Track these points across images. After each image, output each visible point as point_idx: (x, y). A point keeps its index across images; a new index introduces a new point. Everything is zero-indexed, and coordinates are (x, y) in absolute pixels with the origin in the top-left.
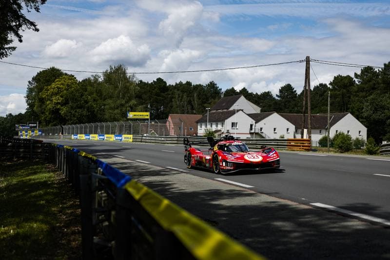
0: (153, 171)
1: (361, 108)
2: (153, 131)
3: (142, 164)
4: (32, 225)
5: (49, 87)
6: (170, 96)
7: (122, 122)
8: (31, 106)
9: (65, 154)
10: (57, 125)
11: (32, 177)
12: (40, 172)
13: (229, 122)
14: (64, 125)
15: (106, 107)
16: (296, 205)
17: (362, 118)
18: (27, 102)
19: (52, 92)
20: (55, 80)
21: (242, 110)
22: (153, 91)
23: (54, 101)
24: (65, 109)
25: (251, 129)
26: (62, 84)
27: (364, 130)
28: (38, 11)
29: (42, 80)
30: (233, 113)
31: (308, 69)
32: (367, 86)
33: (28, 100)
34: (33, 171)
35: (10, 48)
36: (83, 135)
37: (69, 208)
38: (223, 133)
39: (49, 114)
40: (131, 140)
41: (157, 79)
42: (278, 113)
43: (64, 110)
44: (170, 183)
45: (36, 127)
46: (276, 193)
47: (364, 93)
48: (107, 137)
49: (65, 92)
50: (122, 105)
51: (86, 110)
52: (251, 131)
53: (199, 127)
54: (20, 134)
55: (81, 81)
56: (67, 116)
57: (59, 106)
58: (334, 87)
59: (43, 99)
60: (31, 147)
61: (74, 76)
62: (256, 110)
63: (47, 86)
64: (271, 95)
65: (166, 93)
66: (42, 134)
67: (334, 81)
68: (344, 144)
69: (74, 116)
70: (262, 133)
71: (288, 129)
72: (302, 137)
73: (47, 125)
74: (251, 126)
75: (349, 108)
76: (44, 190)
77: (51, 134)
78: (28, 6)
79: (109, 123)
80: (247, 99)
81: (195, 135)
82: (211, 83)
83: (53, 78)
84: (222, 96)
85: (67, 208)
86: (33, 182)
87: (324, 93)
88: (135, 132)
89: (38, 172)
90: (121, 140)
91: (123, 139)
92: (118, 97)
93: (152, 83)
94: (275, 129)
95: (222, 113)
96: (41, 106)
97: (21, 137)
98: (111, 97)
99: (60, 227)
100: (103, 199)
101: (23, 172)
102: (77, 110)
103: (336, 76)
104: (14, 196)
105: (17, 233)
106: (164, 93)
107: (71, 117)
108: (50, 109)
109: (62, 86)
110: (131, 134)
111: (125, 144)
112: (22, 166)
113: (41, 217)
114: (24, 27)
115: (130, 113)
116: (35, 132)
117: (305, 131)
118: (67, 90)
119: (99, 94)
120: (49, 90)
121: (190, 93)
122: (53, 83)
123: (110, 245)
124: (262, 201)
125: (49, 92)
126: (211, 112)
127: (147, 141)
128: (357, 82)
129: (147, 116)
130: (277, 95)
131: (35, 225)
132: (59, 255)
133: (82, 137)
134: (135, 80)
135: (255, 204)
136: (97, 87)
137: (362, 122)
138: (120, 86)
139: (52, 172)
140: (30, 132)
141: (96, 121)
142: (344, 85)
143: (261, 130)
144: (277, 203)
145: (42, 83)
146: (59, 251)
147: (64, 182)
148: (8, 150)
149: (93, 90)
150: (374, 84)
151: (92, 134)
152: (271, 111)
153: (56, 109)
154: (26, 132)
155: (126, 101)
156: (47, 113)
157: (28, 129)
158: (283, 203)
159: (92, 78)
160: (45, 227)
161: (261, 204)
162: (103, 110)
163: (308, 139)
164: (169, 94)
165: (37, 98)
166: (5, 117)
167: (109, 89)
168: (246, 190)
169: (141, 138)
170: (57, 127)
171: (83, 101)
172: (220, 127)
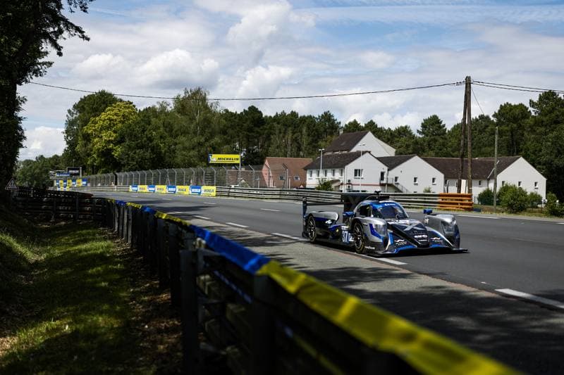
0: (254, 239)
1: (538, 149)
2: (243, 181)
3: (237, 229)
4: (95, 318)
5: (97, 118)
6: (266, 131)
7: (200, 168)
8: (72, 145)
10: (108, 172)
11: (83, 247)
12: (93, 239)
13: (350, 168)
14: (118, 172)
15: (177, 147)
16: (474, 292)
17: (539, 163)
18: (66, 138)
19: (102, 126)
20: (105, 108)
21: (369, 152)
22: (244, 124)
23: (105, 138)
24: (119, 149)
25: (382, 178)
26: (116, 114)
27: (542, 181)
28: (85, 11)
29: (87, 108)
30: (358, 155)
31: (468, 94)
32: (547, 118)
33: (67, 137)
34: (82, 238)
35: (44, 63)
36: (146, 186)
37: (146, 293)
38: (342, 184)
39: (98, 156)
40: (214, 194)
41: (250, 108)
42: (420, 156)
43: (118, 151)
44: (284, 257)
45: (78, 174)
46: (442, 273)
47: (543, 129)
48: (179, 190)
49: (120, 125)
50: (200, 144)
51: (149, 151)
52: (382, 182)
53: (308, 176)
54: (55, 184)
55: (142, 110)
56: (122, 159)
57: (111, 146)
58: (499, 120)
59: (88, 135)
60: (77, 203)
61: (132, 103)
62: (389, 151)
63: (95, 116)
64: (410, 131)
65: (261, 128)
66: (86, 185)
67: (499, 111)
68: (516, 201)
69: (133, 160)
70: (398, 184)
71: (434, 180)
72: (459, 190)
73: (95, 172)
74: (382, 174)
75: (522, 150)
76: (104, 266)
77: (99, 185)
78: (70, 4)
79: (182, 170)
80: (375, 136)
81: (302, 187)
82: (326, 113)
83: (103, 106)
84: (341, 132)
85: (141, 292)
86: (85, 253)
87: (485, 128)
88: (220, 183)
89: (90, 240)
90: (200, 193)
91: (203, 192)
92: (195, 133)
93: (242, 113)
94: (415, 179)
95: (339, 156)
96: (85, 145)
97: (58, 189)
98: (185, 133)
99: (137, 322)
100: (208, 283)
101: (68, 240)
102: (137, 151)
103: (503, 105)
104: (61, 275)
105: (75, 331)
106: (259, 127)
107: (128, 161)
108: (98, 149)
109: (115, 117)
110: (213, 185)
111: (205, 199)
112: (65, 231)
113: (106, 307)
114: (66, 34)
115: (213, 155)
116: (77, 181)
117: (464, 182)
118: (123, 122)
119: (168, 129)
120: (97, 123)
121: (295, 127)
122: (103, 113)
123: (223, 353)
124: (423, 285)
125: (97, 125)
126: (325, 154)
127: (237, 195)
128: (533, 114)
129: (237, 159)
130: (418, 131)
131: (100, 318)
132: (143, 364)
133: (144, 189)
134: (219, 109)
135: (415, 289)
136: (165, 119)
137: (539, 170)
138: (197, 118)
139: (110, 239)
140: (71, 181)
141: (163, 167)
142: (514, 117)
143: (396, 180)
144: (446, 289)
145: (88, 113)
146: (141, 359)
147: (129, 254)
148: (43, 207)
149: (160, 123)
150: (557, 116)
151: (158, 184)
152: (410, 154)
153: (107, 149)
154: (64, 181)
155: (206, 140)
156: (95, 156)
157: (66, 177)
158: (455, 289)
159: (158, 106)
160: (116, 323)
161: (424, 290)
162: (174, 152)
163: (467, 193)
164: (266, 129)
165: (80, 134)
166: (35, 160)
167: (182, 120)
168: (397, 268)
169: (227, 190)
170: (109, 175)
171: (145, 139)
172: (337, 176)
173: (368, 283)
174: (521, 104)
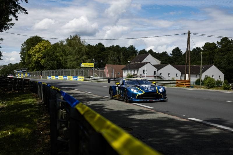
0: (95, 98)
1: (221, 62)
2: (96, 74)
3: (89, 94)
4: (21, 129)
5: (34, 48)
6: (106, 54)
7: (77, 69)
8: (23, 59)
9: (43, 88)
11: (23, 101)
12: (28, 98)
13: (141, 69)
14: (43, 70)
15: (68, 60)
16: (179, 119)
17: (221, 68)
19: (36, 51)
21: (150, 63)
22: (96, 51)
23: (37, 56)
26: (42, 46)
27: (222, 75)
28: (27, 2)
29: (30, 43)
30: (144, 64)
31: (189, 38)
32: (224, 49)
33: (21, 55)
34: (24, 98)
35: (10, 24)
36: (54, 77)
37: (44, 120)
38: (138, 76)
39: (34, 64)
40: (83, 80)
41: (99, 44)
42: (171, 65)
43: (43, 62)
44: (105, 105)
45: (26, 71)
46: (168, 112)
47: (223, 53)
48: (68, 78)
49: (44, 50)
50: (78, 59)
51: (56, 61)
52: (155, 75)
53: (124, 72)
54: (16, 75)
55: (53, 44)
56: (45, 65)
57: (40, 59)
58: (204, 49)
59: (30, 55)
60: (23, 83)
61: (49, 41)
62: (158, 62)
63: (33, 47)
64: (167, 54)
65: (104, 52)
66: (29, 76)
67: (204, 46)
68: (210, 84)
69: (49, 65)
70: (161, 76)
71: (177, 74)
72: (185, 79)
73: (32, 70)
74: (155, 72)
75: (214, 62)
76: (30, 109)
77: (35, 76)
79: (70, 70)
80: (152, 56)
81: (121, 77)
82: (131, 46)
83: (36, 42)
84: (138, 54)
85: (43, 119)
86: (23, 104)
87: (198, 53)
88: (85, 75)
90: (77, 80)
91: (78, 79)
92: (75, 54)
93: (95, 46)
94: (169, 74)
95: (137, 64)
96: (29, 59)
97: (17, 78)
98: (71, 54)
99: (38, 131)
100: (64, 114)
101: (18, 98)
102: (51, 62)
103: (206, 43)
104: (12, 112)
105: (13, 134)
107: (47, 66)
108: (35, 61)
109: (42, 47)
110: (83, 76)
111: (78, 82)
112: (17, 95)
113: (27, 125)
114: (19, 11)
116: (26, 74)
117: (187, 75)
119: (64, 52)
120: (34, 49)
121: (118, 52)
122: (37, 45)
124: (159, 117)
125: (34, 50)
126: (131, 63)
127: (92, 80)
128: (218, 47)
129: (93, 65)
130: (170, 54)
131: (24, 129)
132: (37, 147)
133: (54, 78)
134: (86, 44)
135: (155, 118)
136: (63, 48)
137: (221, 71)
138: (76, 48)
139: (35, 98)
140: (23, 74)
141: (62, 68)
142: (211, 48)
143: (161, 75)
144: (168, 118)
145: (30, 45)
146: (37, 145)
147: (42, 104)
148: (8, 85)
149: (60, 50)
150: (228, 48)
151: (60, 76)
152: (167, 63)
153: (38, 61)
154: (20, 74)
155: (80, 57)
156: (33, 63)
157: (21, 73)
158: (172, 118)
159: (59, 43)
160: (29, 131)
161: (159, 118)
162: (66, 62)
163: (188, 80)
164: (106, 53)
165: (27, 54)
166: (8, 65)
167: (70, 49)
168: (150, 110)
169: (88, 78)
170: (39, 71)
171: (54, 56)
172: (136, 73)
173: (136, 116)
174: (214, 43)
